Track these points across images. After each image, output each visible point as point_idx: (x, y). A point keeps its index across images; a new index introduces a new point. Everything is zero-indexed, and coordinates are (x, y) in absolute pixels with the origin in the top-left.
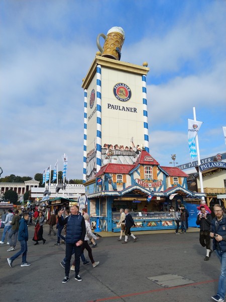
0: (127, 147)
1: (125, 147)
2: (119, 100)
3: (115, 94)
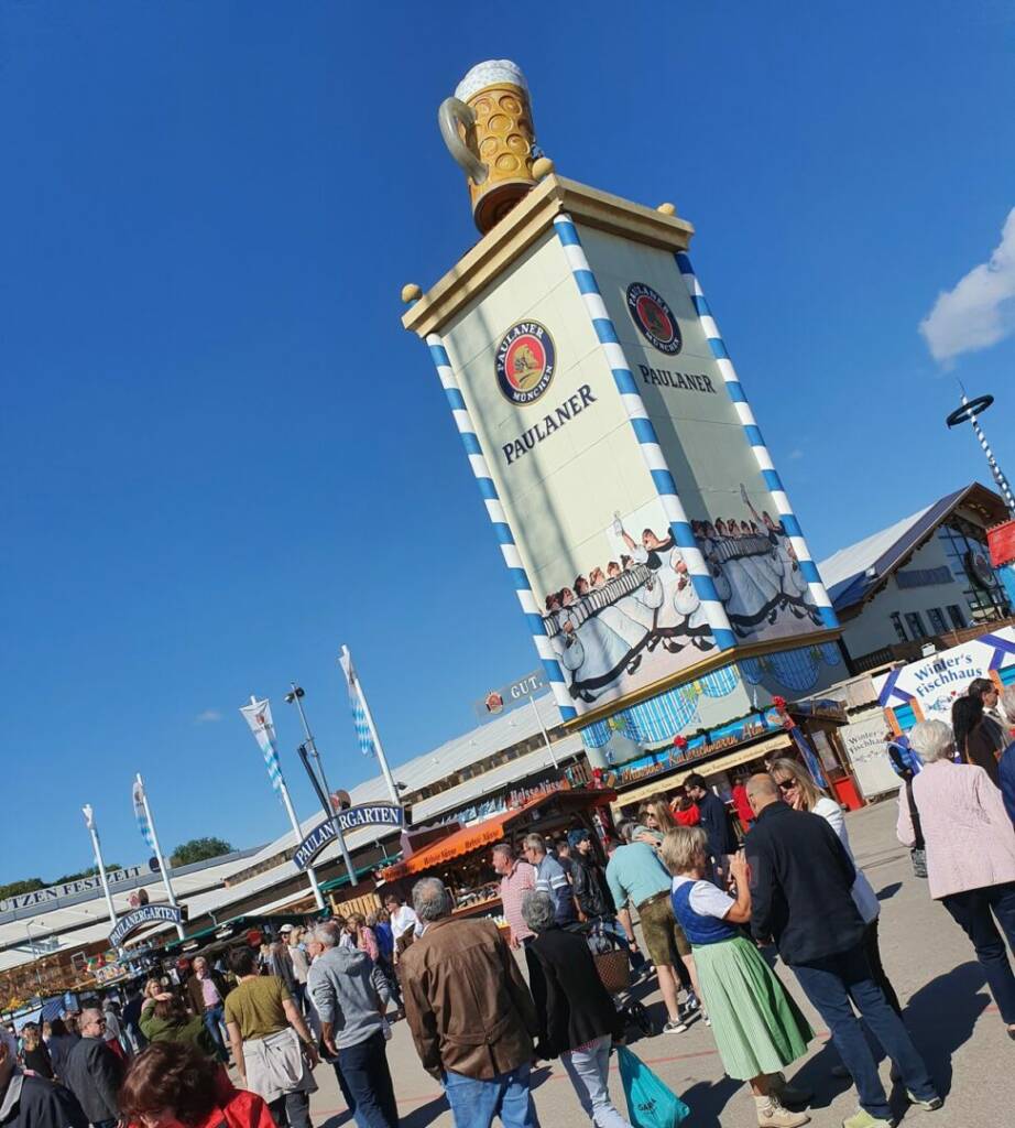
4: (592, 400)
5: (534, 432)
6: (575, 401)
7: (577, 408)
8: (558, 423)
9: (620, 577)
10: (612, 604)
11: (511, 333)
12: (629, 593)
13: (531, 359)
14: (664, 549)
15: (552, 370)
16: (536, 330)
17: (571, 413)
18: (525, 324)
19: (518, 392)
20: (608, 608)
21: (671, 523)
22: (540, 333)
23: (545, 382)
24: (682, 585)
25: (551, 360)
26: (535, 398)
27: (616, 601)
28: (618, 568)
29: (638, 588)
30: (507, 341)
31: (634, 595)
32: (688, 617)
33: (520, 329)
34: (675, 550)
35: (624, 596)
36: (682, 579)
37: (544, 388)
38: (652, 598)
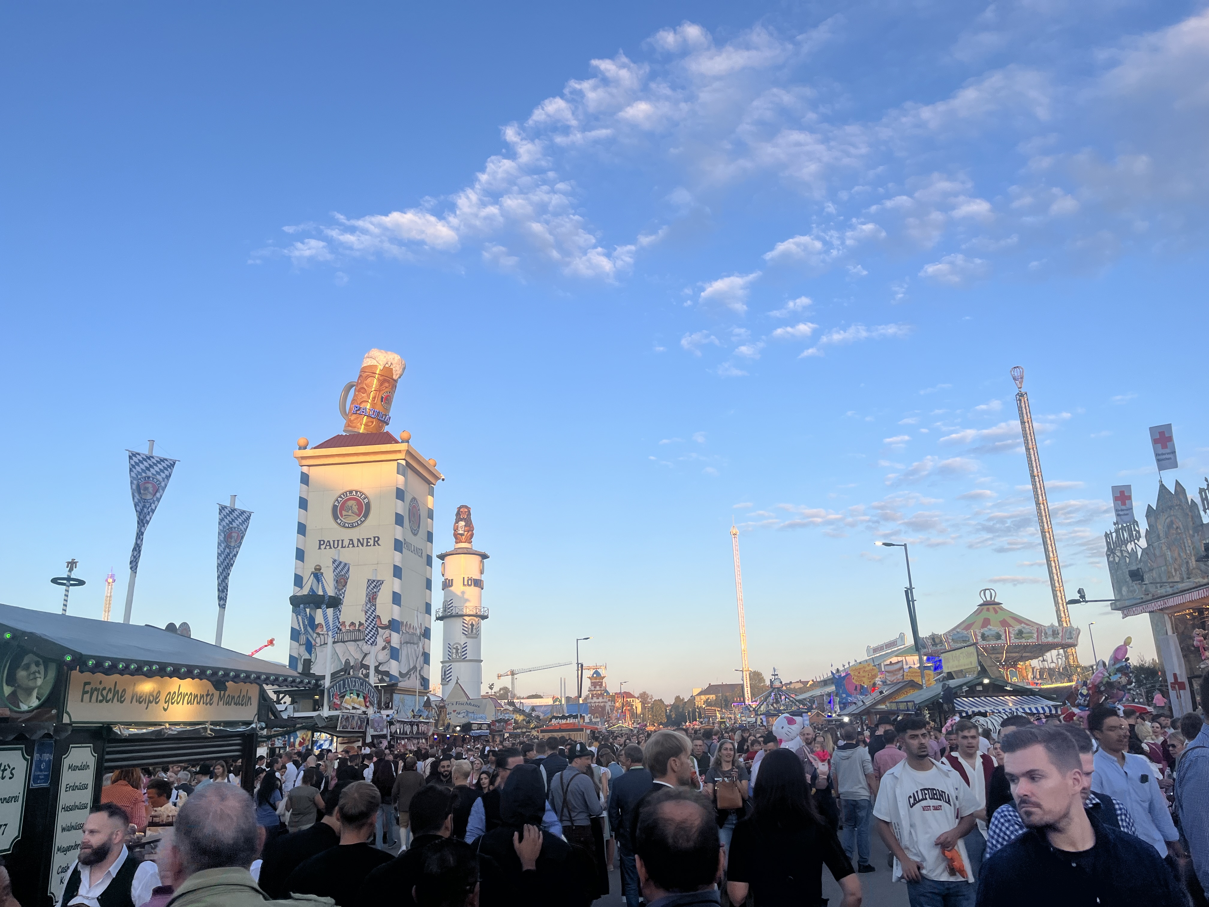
0: (353, 624)
1: (347, 624)
2: (344, 526)
3: (335, 517)
4: (379, 545)
5: (340, 542)
6: (369, 540)
7: (369, 544)
8: (356, 545)
9: (354, 631)
10: (344, 642)
11: (351, 492)
12: (355, 641)
13: (355, 509)
14: (382, 628)
15: (364, 520)
16: (365, 499)
17: (365, 544)
18: (360, 493)
19: (340, 520)
20: (341, 643)
21: (392, 619)
22: (366, 501)
23: (358, 523)
24: (384, 648)
25: (366, 516)
26: (348, 527)
27: (347, 641)
28: (355, 626)
29: (361, 640)
30: (347, 494)
31: (358, 643)
32: (380, 664)
33: (356, 493)
34: (387, 631)
35: (353, 641)
36: (385, 645)
37: (356, 526)
38: (366, 648)
